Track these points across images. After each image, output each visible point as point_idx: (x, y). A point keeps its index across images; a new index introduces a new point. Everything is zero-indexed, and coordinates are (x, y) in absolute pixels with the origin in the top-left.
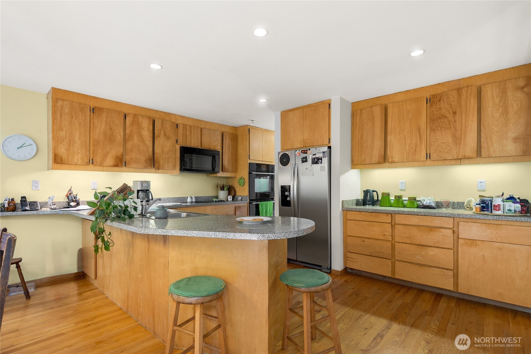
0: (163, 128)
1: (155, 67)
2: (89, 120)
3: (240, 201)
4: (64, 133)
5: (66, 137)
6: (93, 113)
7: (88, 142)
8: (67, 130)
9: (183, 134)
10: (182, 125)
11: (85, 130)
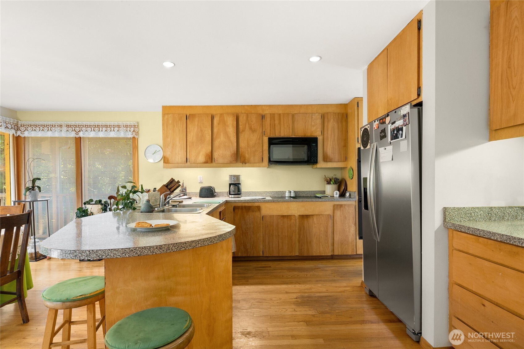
0: (248, 122)
1: (168, 65)
2: (186, 126)
3: (348, 198)
5: (170, 142)
6: (189, 120)
7: (185, 144)
9: (270, 125)
10: (269, 115)
11: (183, 135)
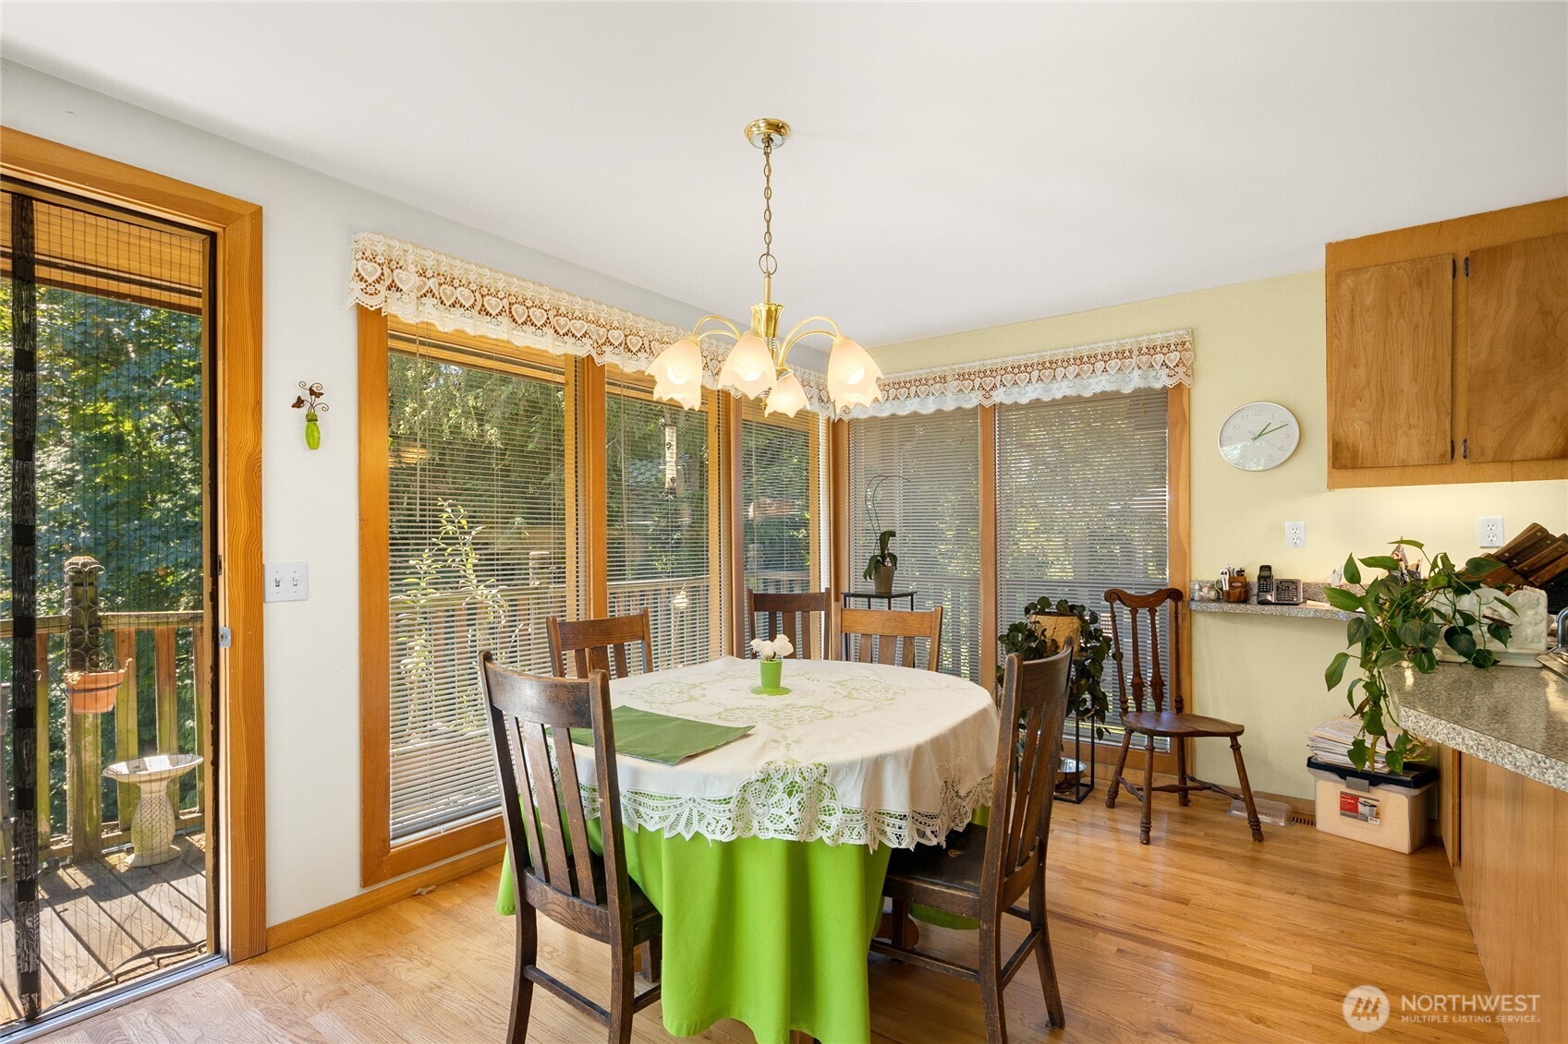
2: (1450, 306)
4: (1362, 371)
5: (1368, 381)
6: (1467, 275)
7: (1448, 382)
8: (1370, 359)
11: (1435, 345)
